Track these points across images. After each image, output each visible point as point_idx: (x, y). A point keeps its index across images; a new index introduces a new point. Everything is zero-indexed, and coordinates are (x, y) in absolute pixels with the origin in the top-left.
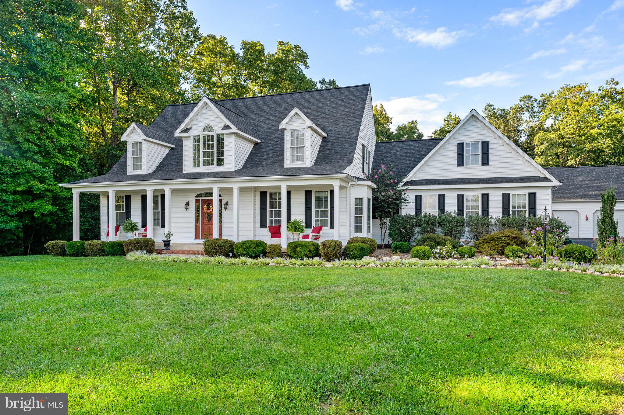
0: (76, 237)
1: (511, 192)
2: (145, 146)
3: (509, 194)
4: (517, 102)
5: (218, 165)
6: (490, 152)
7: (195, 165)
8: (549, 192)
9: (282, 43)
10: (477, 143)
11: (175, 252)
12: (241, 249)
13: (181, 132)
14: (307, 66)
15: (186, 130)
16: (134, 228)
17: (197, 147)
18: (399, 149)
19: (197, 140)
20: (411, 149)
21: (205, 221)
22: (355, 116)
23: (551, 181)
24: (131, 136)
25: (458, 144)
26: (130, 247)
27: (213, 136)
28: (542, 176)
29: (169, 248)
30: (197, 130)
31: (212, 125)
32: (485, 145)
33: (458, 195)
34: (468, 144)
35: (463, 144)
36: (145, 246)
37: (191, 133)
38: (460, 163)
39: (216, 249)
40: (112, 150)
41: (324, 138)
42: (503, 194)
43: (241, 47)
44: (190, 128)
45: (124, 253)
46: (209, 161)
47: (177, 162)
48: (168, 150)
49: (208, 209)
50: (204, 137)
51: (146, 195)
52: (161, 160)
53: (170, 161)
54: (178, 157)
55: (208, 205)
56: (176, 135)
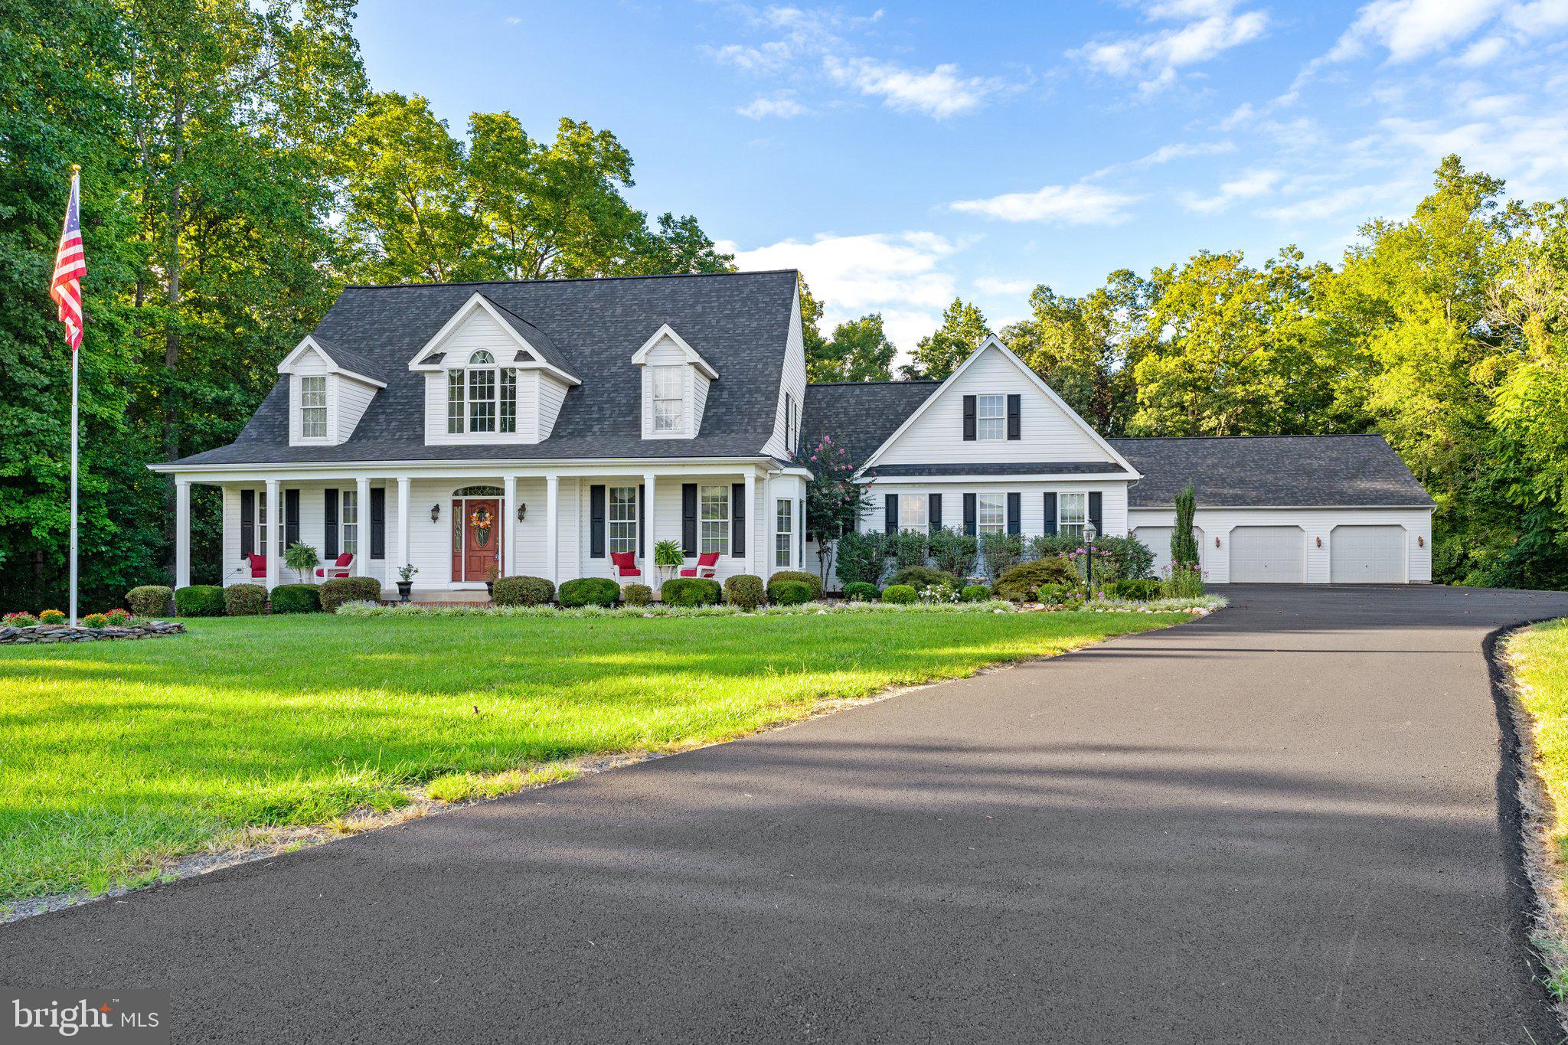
0: (183, 580)
1: (1059, 490)
2: (333, 386)
3: (1054, 494)
4: (1102, 283)
5: (504, 430)
6: (1022, 415)
7: (451, 430)
8: (1122, 492)
9: (569, 124)
10: (1000, 398)
12: (574, 594)
13: (423, 362)
14: (629, 182)
15: (435, 358)
16: (310, 559)
17: (456, 393)
18: (852, 401)
19: (456, 378)
20: (877, 401)
21: (474, 544)
23: (1126, 471)
24: (299, 365)
25: (966, 398)
26: (335, 596)
27: (492, 373)
29: (410, 598)
30: (458, 358)
31: (491, 350)
32: (1014, 401)
33: (965, 495)
34: (983, 398)
35: (974, 397)
36: (368, 592)
37: (446, 364)
38: (970, 434)
39: (522, 595)
41: (713, 380)
42: (1046, 494)
43: (470, 128)
44: (443, 355)
45: (317, 607)
46: (483, 421)
47: (400, 421)
48: (373, 393)
49: (480, 519)
50: (473, 374)
51: (336, 491)
52: (361, 415)
53: (382, 418)
54: (400, 411)
55: (481, 511)
56: (412, 368)
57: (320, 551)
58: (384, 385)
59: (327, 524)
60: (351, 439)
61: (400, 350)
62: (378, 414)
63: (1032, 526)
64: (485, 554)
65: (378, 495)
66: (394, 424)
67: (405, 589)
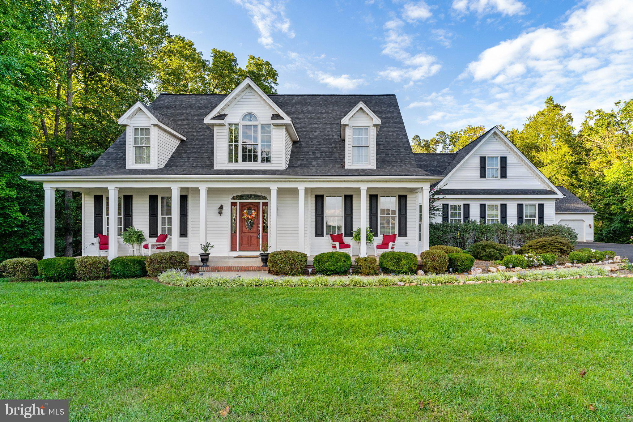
0: (49, 253)
1: (524, 203)
2: (155, 133)
3: (522, 205)
5: (263, 161)
6: (507, 167)
7: (230, 161)
8: (553, 204)
9: (253, 58)
10: (497, 158)
11: (217, 269)
12: (327, 264)
13: (213, 118)
15: (221, 117)
16: (139, 238)
19: (233, 129)
20: (423, 161)
21: (244, 229)
22: (395, 122)
23: (556, 194)
24: (133, 119)
25: (481, 158)
26: (157, 266)
27: (256, 127)
28: (548, 189)
29: (208, 264)
30: (235, 118)
31: (255, 113)
32: (504, 160)
33: (481, 205)
34: (489, 158)
35: (485, 157)
36: (180, 263)
37: (226, 121)
38: (483, 175)
39: (291, 265)
40: (66, 144)
42: (518, 205)
43: (212, 55)
44: (225, 115)
45: (144, 273)
46: (250, 156)
47: (196, 157)
48: (178, 143)
49: (248, 214)
50: (244, 126)
51: (157, 196)
52: (172, 153)
53: (184, 155)
54: (195, 152)
55: (249, 209)
56: (205, 122)
57: (146, 233)
58: (185, 139)
59: (150, 216)
60: (166, 166)
61: (193, 122)
62: (182, 153)
63: (512, 219)
64: (251, 234)
65: (184, 199)
66: (192, 158)
67: (205, 258)
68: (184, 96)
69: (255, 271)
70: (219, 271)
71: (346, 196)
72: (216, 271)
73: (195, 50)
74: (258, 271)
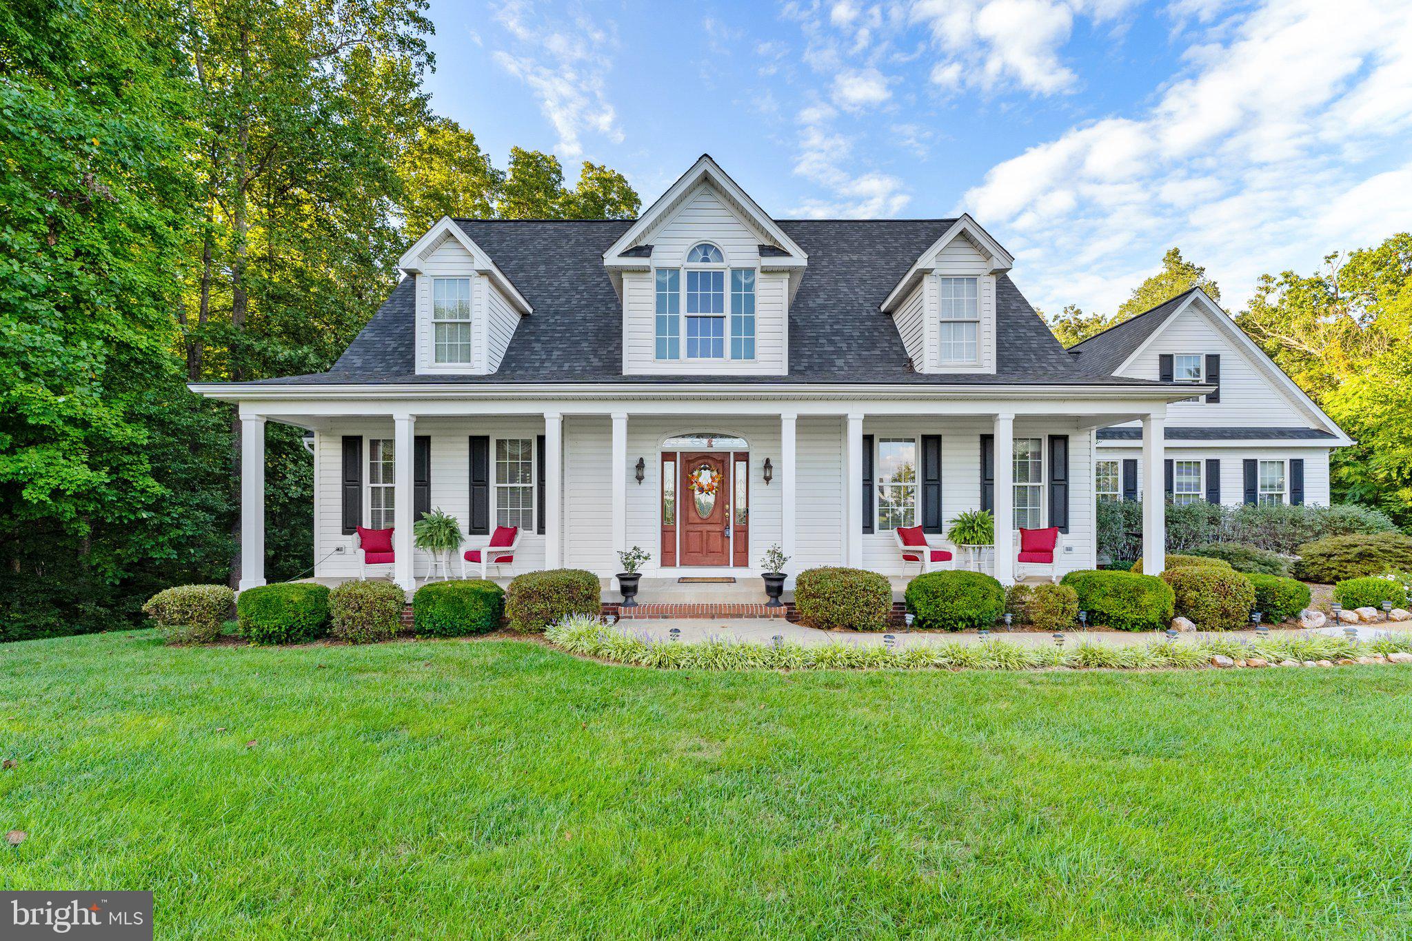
0: (252, 573)
2: (481, 292)
3: (1255, 462)
5: (736, 356)
6: (1221, 377)
7: (660, 355)
8: (1324, 460)
11: (661, 613)
13: (625, 254)
15: (641, 251)
16: (452, 535)
17: (666, 303)
19: (667, 281)
21: (692, 514)
24: (430, 259)
27: (719, 276)
28: (1314, 426)
29: (636, 599)
30: (673, 253)
31: (720, 243)
35: (1171, 355)
37: (652, 261)
43: (511, 160)
44: (651, 247)
46: (705, 344)
47: (563, 350)
48: (517, 319)
50: (692, 276)
51: (487, 439)
52: (509, 342)
53: (537, 346)
54: (560, 339)
56: (607, 263)
57: (463, 523)
58: (531, 311)
59: (471, 485)
61: (537, 277)
62: (530, 342)
63: (1232, 495)
64: (709, 528)
66: (556, 353)
67: (629, 584)
68: (504, 225)
69: (752, 616)
70: (666, 617)
71: (926, 439)
72: (658, 617)
73: (478, 150)
74: (761, 617)
